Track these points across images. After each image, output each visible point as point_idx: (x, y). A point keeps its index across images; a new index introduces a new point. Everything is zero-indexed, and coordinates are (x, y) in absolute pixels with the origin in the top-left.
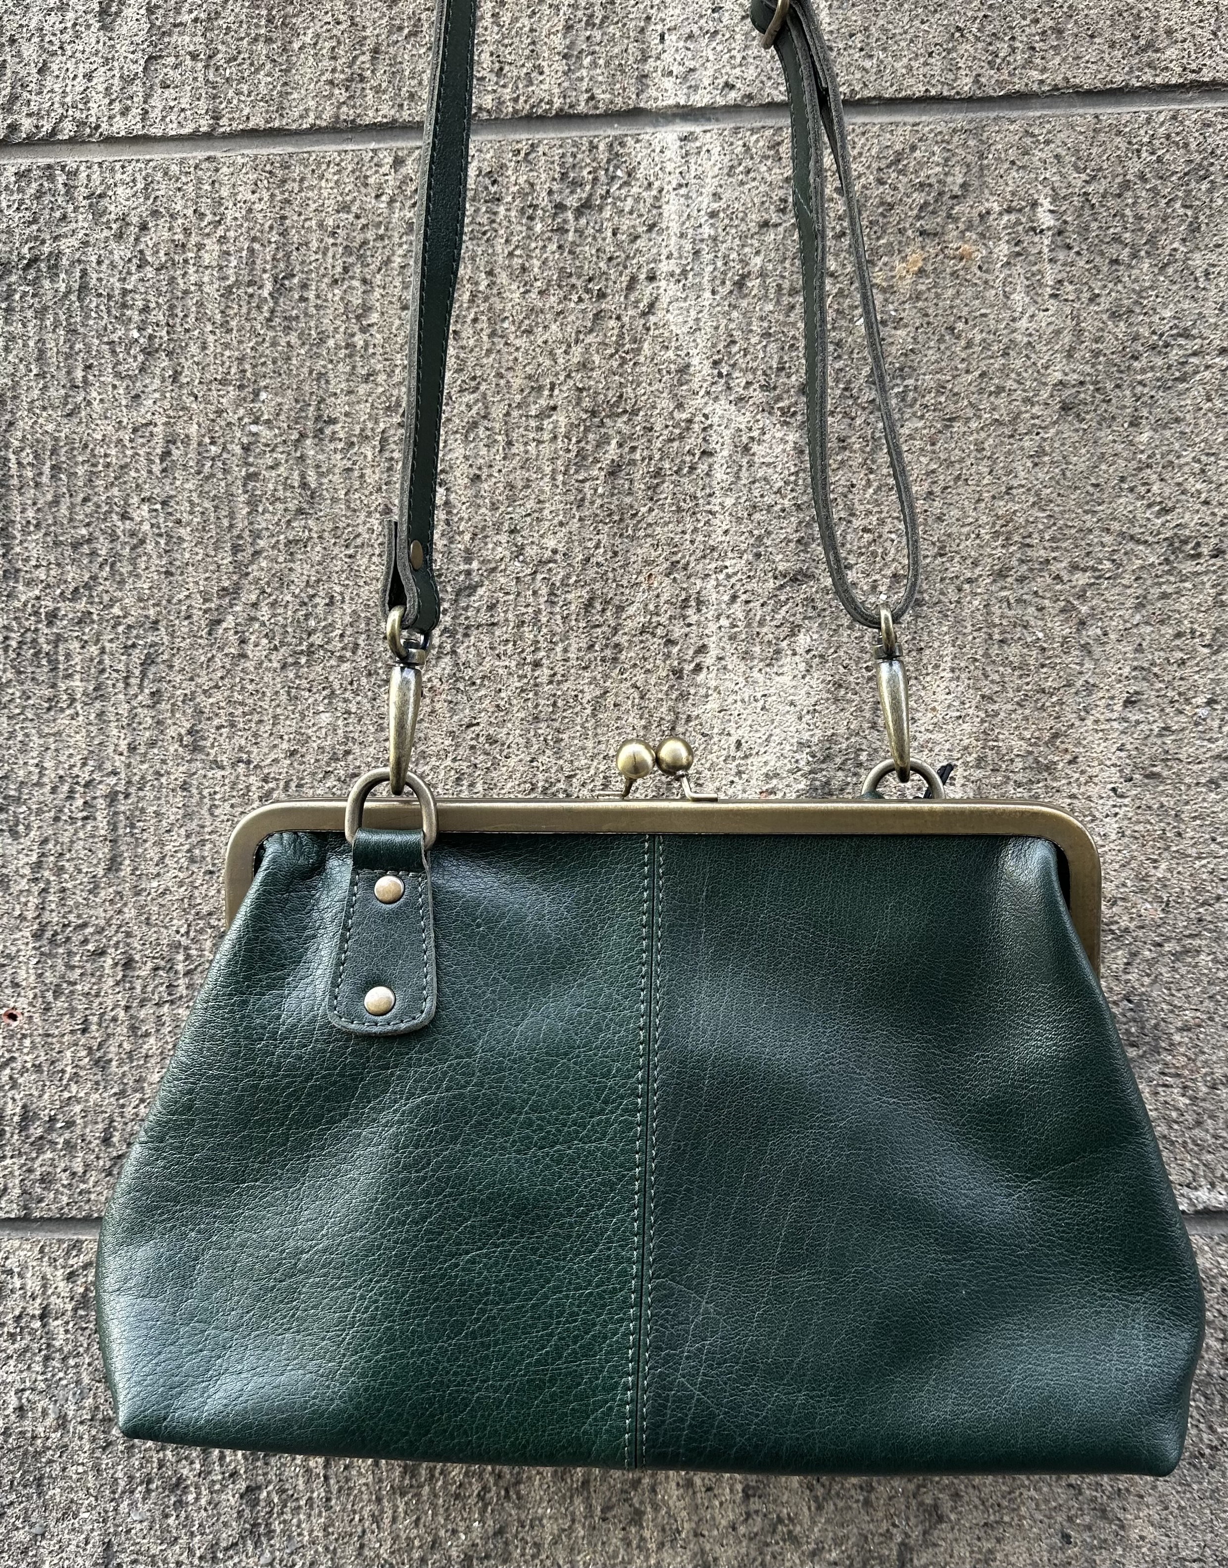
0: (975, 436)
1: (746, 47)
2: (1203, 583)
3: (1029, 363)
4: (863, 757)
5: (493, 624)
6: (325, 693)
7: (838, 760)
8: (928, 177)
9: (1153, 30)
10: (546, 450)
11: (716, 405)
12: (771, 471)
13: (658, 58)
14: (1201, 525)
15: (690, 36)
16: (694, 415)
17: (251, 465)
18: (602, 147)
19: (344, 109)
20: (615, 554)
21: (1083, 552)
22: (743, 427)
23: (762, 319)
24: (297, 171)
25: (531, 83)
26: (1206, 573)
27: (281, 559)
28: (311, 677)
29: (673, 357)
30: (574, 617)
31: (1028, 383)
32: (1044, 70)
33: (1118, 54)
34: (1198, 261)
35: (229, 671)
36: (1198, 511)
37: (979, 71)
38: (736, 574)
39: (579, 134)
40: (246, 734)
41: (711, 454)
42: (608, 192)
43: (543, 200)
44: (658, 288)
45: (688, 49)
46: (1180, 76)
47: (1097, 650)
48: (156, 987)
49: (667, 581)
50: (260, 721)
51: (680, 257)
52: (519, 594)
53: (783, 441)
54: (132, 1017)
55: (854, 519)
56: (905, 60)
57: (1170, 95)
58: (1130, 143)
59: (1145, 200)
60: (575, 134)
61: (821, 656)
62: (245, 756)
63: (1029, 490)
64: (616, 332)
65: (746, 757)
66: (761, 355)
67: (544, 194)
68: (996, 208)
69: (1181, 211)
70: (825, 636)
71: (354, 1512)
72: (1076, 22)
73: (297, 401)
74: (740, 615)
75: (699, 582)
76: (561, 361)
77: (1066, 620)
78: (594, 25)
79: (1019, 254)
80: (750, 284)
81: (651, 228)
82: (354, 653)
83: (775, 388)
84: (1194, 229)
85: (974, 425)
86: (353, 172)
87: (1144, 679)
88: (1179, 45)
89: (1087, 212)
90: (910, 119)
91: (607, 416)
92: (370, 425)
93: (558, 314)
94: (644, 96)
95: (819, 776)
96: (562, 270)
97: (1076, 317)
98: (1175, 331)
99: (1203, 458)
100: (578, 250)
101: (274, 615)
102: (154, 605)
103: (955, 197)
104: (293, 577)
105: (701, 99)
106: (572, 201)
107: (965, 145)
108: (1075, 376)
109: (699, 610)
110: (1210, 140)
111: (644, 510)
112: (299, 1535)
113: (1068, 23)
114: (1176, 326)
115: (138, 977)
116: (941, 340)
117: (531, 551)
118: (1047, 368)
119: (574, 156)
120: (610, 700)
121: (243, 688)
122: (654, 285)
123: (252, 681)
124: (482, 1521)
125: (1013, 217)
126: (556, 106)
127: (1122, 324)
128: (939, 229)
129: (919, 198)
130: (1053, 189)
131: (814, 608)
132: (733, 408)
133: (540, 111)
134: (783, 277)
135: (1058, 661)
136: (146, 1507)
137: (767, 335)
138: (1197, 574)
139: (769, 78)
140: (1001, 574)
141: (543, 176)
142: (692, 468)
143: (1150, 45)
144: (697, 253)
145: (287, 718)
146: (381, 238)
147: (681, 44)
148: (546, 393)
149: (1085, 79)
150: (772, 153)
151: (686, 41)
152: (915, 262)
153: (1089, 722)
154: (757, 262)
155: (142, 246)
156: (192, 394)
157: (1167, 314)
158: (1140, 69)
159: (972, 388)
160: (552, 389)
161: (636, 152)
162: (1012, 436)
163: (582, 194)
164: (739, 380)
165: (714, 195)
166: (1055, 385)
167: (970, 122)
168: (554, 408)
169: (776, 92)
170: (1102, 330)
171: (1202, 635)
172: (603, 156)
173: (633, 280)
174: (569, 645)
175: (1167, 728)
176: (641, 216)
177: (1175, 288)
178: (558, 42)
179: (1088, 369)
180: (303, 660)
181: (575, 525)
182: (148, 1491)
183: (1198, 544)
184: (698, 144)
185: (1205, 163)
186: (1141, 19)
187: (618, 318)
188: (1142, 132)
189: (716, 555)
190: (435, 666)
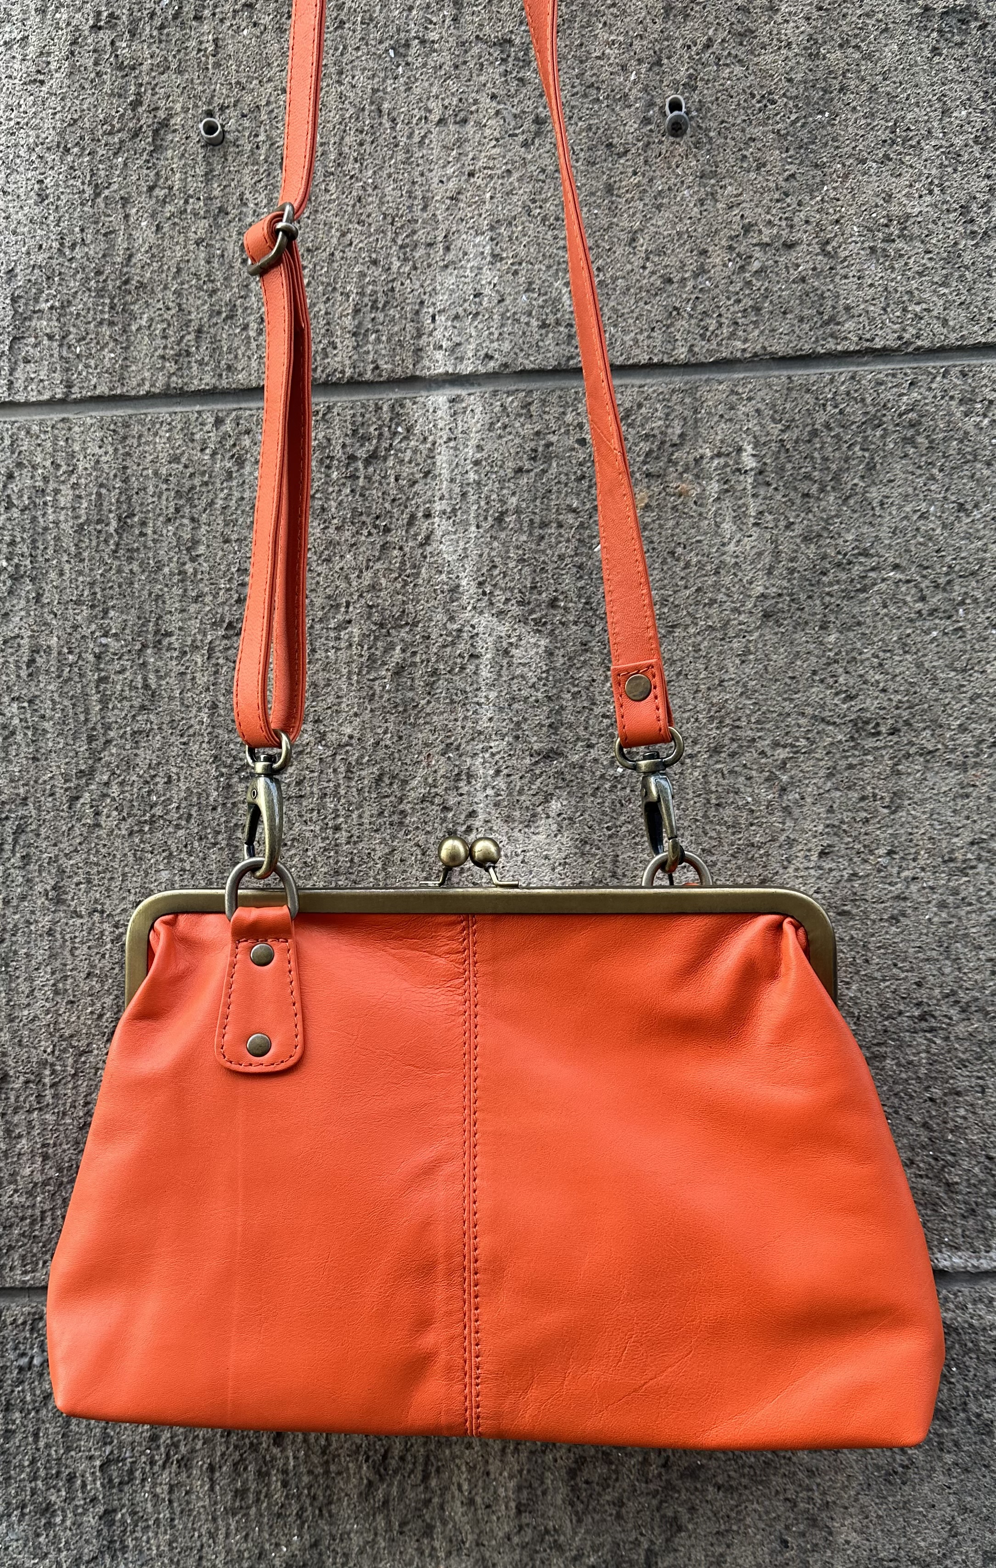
0: (693, 639)
1: (502, 325)
2: (882, 756)
3: (736, 580)
6: (164, 854)
8: (652, 429)
9: (834, 308)
10: (343, 655)
11: (481, 618)
12: (526, 669)
13: (430, 335)
14: (880, 708)
15: (457, 317)
16: (463, 626)
17: (102, 670)
18: (385, 408)
19: (174, 378)
20: (400, 738)
21: (783, 732)
22: (503, 634)
23: (518, 548)
24: (135, 429)
25: (326, 356)
26: (885, 747)
27: (128, 747)
28: (153, 842)
29: (446, 580)
30: (367, 789)
31: (736, 596)
32: (746, 341)
33: (806, 327)
34: (874, 494)
35: (86, 837)
36: (877, 698)
37: (693, 342)
38: (499, 752)
39: (367, 397)
40: (100, 889)
41: (477, 657)
42: (391, 445)
43: (338, 452)
44: (433, 523)
45: (455, 327)
46: (857, 344)
47: (796, 812)
48: (27, 1097)
50: (112, 878)
51: (451, 498)
53: (536, 645)
54: (7, 1122)
55: (594, 707)
56: (632, 334)
57: (849, 359)
58: (817, 399)
59: (831, 445)
60: (363, 397)
62: (99, 907)
63: (738, 682)
64: (399, 560)
66: (517, 577)
67: (339, 447)
68: (709, 453)
69: (860, 453)
70: (573, 803)
71: (194, 1530)
72: (771, 302)
73: (139, 618)
75: (468, 760)
76: (354, 583)
77: (770, 787)
78: (377, 308)
79: (727, 491)
80: (507, 520)
81: (426, 474)
82: (188, 821)
83: (529, 603)
84: (871, 467)
85: (692, 630)
86: (182, 430)
87: (835, 834)
88: (856, 319)
89: (783, 455)
90: (637, 382)
91: (392, 628)
92: (199, 637)
93: (352, 545)
94: (419, 366)
96: (354, 510)
97: (774, 541)
98: (856, 551)
99: (881, 654)
100: (367, 493)
101: (123, 792)
102: (23, 785)
103: (674, 445)
104: (138, 760)
105: (467, 368)
106: (362, 453)
107: (682, 402)
108: (775, 590)
110: (882, 396)
111: (423, 702)
112: (148, 1549)
113: (764, 302)
114: (857, 547)
115: (12, 1089)
116: (664, 562)
117: (332, 737)
118: (751, 583)
119: (363, 415)
121: (97, 851)
122: (430, 521)
123: (105, 845)
124: (300, 1536)
125: (722, 461)
126: (347, 375)
127: (812, 546)
128: (661, 472)
129: (645, 446)
130: (755, 437)
131: (563, 780)
132: (495, 619)
133: (334, 379)
134: (535, 513)
135: (764, 820)
136: (21, 1528)
137: (521, 560)
138: (877, 749)
139: (522, 350)
140: (716, 751)
141: (338, 432)
142: (463, 668)
143: (832, 320)
144: (464, 495)
145: (134, 875)
146: (206, 484)
147: (449, 323)
148: (343, 609)
149: (779, 347)
150: (524, 411)
151: (453, 321)
152: (642, 499)
153: (791, 870)
154: (514, 500)
155: (9, 492)
156: (52, 612)
157: (850, 537)
158: (824, 339)
159: (690, 601)
160: (347, 607)
161: (414, 412)
162: (722, 639)
163: (370, 447)
164: (500, 597)
165: (478, 446)
166: (758, 597)
167: (686, 384)
168: (349, 622)
169: (527, 362)
170: (796, 551)
171: (882, 798)
172: (386, 415)
173: (413, 517)
175: (855, 874)
176: (418, 465)
177: (856, 516)
178: (348, 322)
179: (785, 583)
180: (146, 828)
181: (367, 715)
182: (23, 1515)
183: (878, 724)
184: (464, 405)
185: (879, 414)
186: (824, 298)
187: (401, 548)
188: (827, 390)
189: (482, 737)
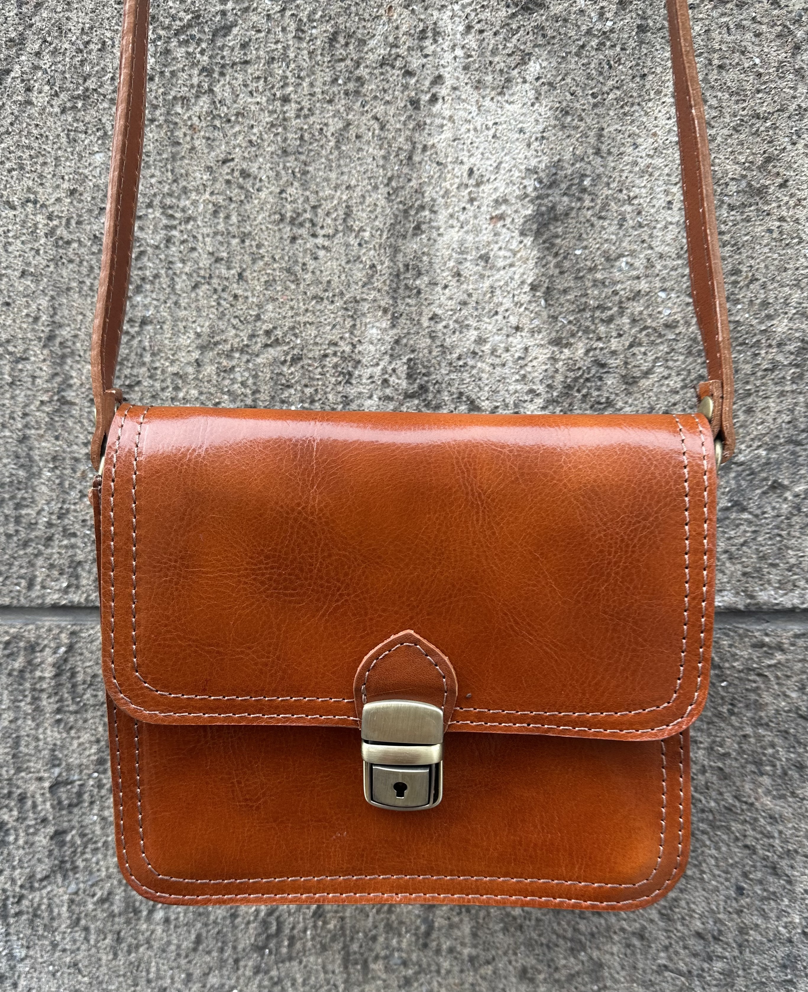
4: (587, 182)
5: (246, 62)
7: (564, 186)
49: (406, 12)
52: (269, 31)
61: (550, 84)
65: (478, 185)
74: (474, 45)
95: (546, 201)
109: (435, 41)
120: (352, 132)
174: (315, 80)
190: (195, 104)
